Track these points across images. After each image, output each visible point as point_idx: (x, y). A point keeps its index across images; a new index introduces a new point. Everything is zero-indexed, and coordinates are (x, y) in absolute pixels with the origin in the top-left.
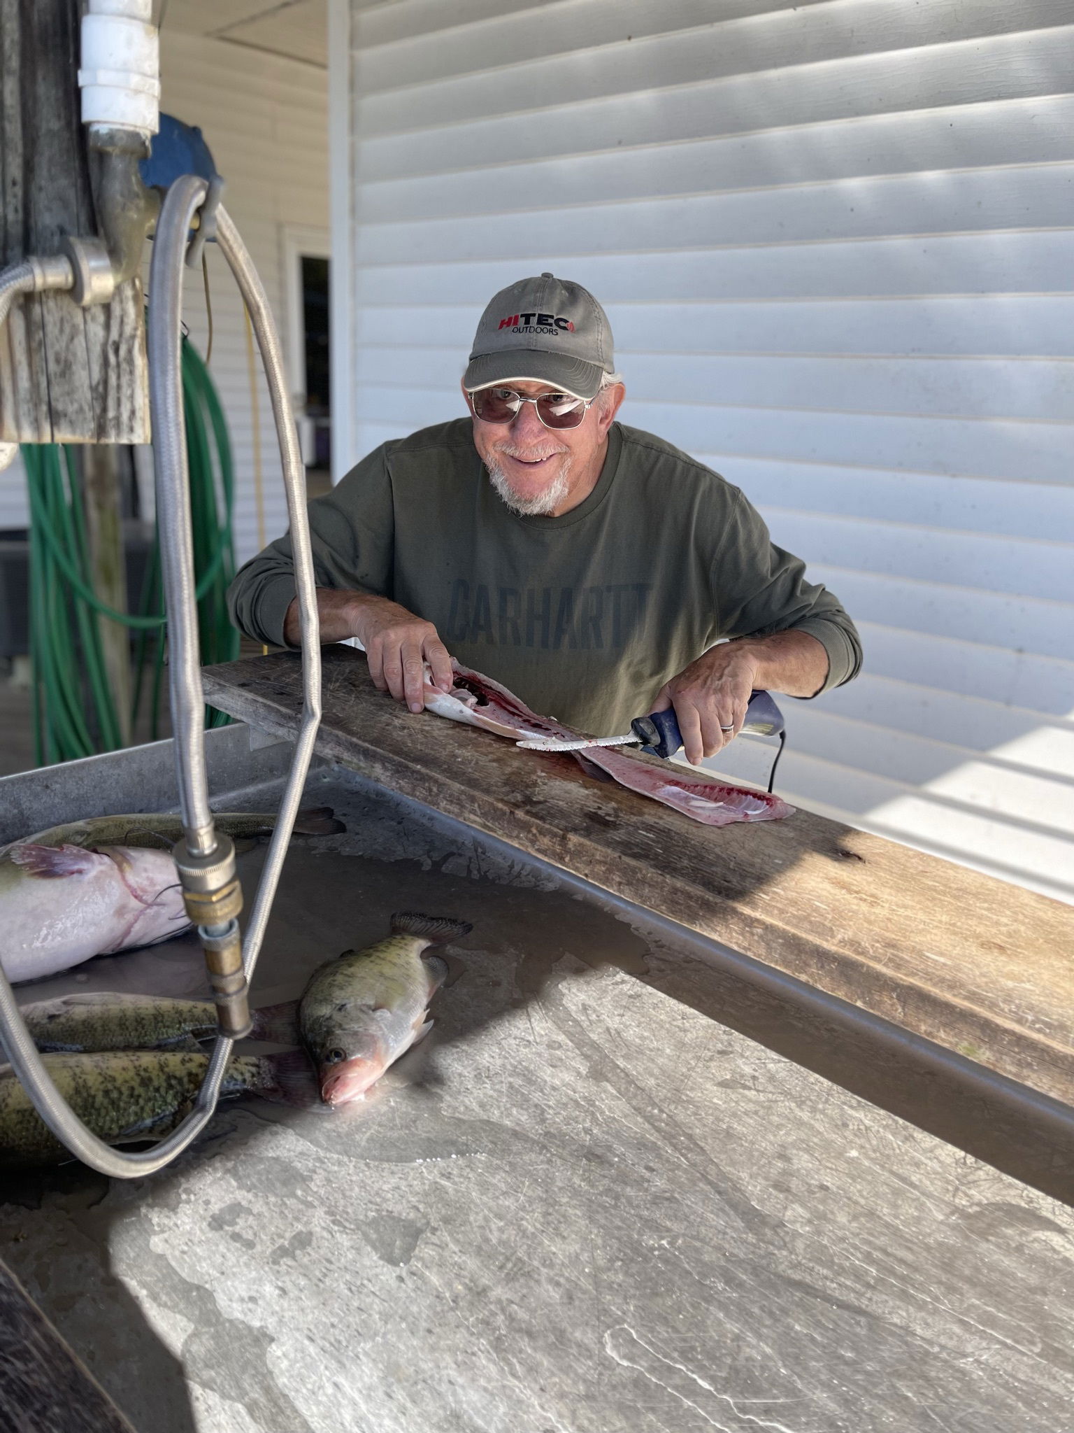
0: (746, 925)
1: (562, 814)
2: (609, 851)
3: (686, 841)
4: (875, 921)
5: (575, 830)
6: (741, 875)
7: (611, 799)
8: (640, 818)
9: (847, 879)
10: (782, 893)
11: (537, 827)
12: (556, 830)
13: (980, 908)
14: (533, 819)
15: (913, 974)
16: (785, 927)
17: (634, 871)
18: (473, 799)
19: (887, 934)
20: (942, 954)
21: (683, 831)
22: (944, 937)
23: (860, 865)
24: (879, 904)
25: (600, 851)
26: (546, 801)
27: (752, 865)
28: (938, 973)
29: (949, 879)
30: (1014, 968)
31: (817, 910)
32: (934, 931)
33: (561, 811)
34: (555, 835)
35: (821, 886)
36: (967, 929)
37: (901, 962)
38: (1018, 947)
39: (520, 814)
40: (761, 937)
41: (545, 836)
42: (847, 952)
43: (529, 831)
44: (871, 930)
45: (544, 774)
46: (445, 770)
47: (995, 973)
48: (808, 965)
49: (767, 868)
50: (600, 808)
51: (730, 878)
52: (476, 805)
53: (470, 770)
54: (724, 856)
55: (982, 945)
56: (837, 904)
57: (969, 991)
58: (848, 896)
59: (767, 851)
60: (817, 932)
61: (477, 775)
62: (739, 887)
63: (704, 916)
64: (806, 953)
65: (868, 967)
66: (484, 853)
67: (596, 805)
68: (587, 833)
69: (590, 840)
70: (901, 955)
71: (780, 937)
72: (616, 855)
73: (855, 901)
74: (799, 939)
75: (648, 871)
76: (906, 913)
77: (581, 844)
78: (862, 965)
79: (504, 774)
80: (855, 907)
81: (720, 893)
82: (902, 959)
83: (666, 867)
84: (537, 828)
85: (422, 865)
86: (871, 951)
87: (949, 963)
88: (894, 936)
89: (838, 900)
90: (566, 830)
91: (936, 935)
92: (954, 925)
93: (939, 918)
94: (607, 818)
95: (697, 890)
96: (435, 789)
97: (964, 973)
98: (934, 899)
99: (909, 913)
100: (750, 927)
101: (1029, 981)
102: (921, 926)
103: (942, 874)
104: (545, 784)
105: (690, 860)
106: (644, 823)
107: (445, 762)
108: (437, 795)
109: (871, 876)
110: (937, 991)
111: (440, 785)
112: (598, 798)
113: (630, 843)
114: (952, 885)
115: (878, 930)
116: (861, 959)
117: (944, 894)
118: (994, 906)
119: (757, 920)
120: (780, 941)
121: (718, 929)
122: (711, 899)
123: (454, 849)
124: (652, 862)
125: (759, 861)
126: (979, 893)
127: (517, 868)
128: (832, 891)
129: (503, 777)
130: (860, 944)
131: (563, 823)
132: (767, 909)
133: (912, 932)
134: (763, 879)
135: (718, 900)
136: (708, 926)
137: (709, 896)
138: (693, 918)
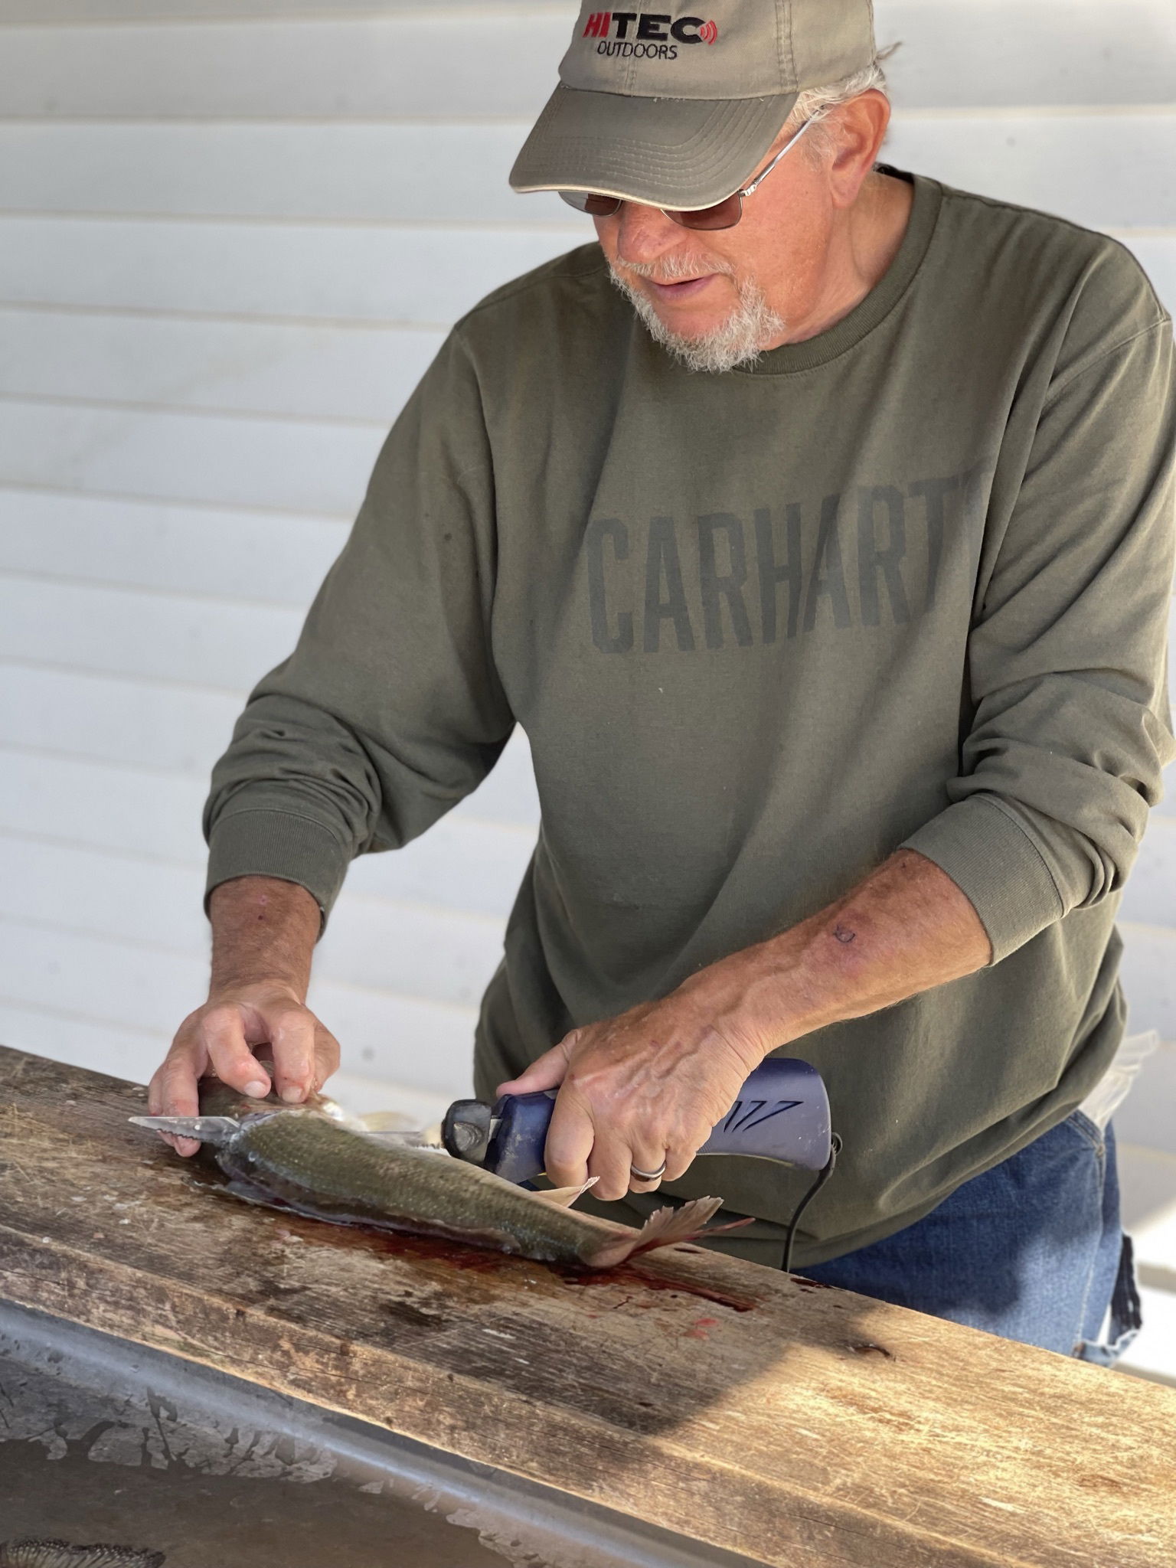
0: (679, 1479)
1: (338, 1309)
2: (430, 1368)
3: (571, 1342)
4: (902, 1454)
5: (364, 1335)
6: (670, 1393)
7: (429, 1277)
8: (485, 1307)
9: (858, 1390)
10: (743, 1418)
11: (292, 1335)
12: (328, 1338)
13: (1089, 1425)
14: (283, 1322)
15: (957, 1532)
16: (744, 1472)
17: (477, 1400)
18: (160, 1295)
19: (920, 1474)
20: (1010, 1499)
21: (567, 1324)
22: (1019, 1471)
23: (886, 1363)
24: (912, 1428)
25: (414, 1370)
26: (305, 1288)
27: (692, 1375)
28: (998, 1527)
29: (1041, 1381)
30: (1129, 1512)
31: (801, 1442)
32: (1002, 1465)
33: (335, 1303)
34: (327, 1349)
35: (812, 1403)
36: (1061, 1459)
37: (940, 1516)
38: (1141, 1480)
39: (257, 1315)
40: (706, 1496)
41: (307, 1353)
42: (849, 1505)
43: (276, 1347)
44: (893, 1469)
45: (295, 1239)
46: (99, 1244)
47: (1094, 1522)
48: (787, 1538)
49: (717, 1378)
50: (408, 1294)
51: (651, 1399)
52: (168, 1306)
53: (149, 1240)
54: (640, 1362)
55: (1082, 1482)
56: (839, 1430)
57: (1046, 1551)
58: (858, 1418)
59: (718, 1352)
60: (799, 1477)
61: (163, 1249)
62: (666, 1413)
63: (605, 1471)
64: (782, 1516)
65: (884, 1526)
66: (173, 1418)
67: (402, 1289)
68: (388, 1339)
69: (394, 1351)
70: (940, 1503)
71: (736, 1493)
72: (444, 1373)
73: (871, 1425)
74: (769, 1490)
75: (503, 1398)
76: (958, 1439)
77: (377, 1362)
78: (874, 1525)
79: (217, 1243)
80: (868, 1434)
81: (631, 1425)
82: (942, 1509)
83: (534, 1388)
84: (290, 1340)
85: (47, 1450)
86: (890, 1501)
87: (1020, 1511)
88: (932, 1476)
89: (841, 1424)
90: (347, 1336)
91: (1004, 1470)
92: (1039, 1453)
93: (1016, 1443)
94: (424, 1311)
95: (591, 1424)
96: (81, 1283)
97: (1043, 1525)
98: (1011, 1414)
99: (963, 1439)
100: (685, 1480)
101: (1150, 1531)
102: (983, 1458)
103: (1030, 1372)
104: (302, 1257)
105: (578, 1373)
106: (491, 1315)
107: (97, 1229)
108: (86, 1293)
109: (903, 1382)
110: (995, 1554)
111: (91, 1273)
112: (405, 1275)
113: (467, 1351)
114: (1047, 1390)
115: (905, 1468)
116: (871, 1513)
117: (1029, 1404)
118: (1114, 1420)
119: (697, 1466)
120: (739, 1499)
121: (632, 1491)
122: (616, 1436)
123: (108, 1415)
124: (510, 1382)
125: (704, 1367)
126: (1091, 1401)
127: (244, 1443)
128: (832, 1410)
129: (219, 1249)
130: (872, 1491)
131: (341, 1323)
132: (714, 1446)
133: (965, 1467)
134: (708, 1397)
135: (629, 1436)
136: (614, 1489)
137: (613, 1432)
138: (586, 1478)
